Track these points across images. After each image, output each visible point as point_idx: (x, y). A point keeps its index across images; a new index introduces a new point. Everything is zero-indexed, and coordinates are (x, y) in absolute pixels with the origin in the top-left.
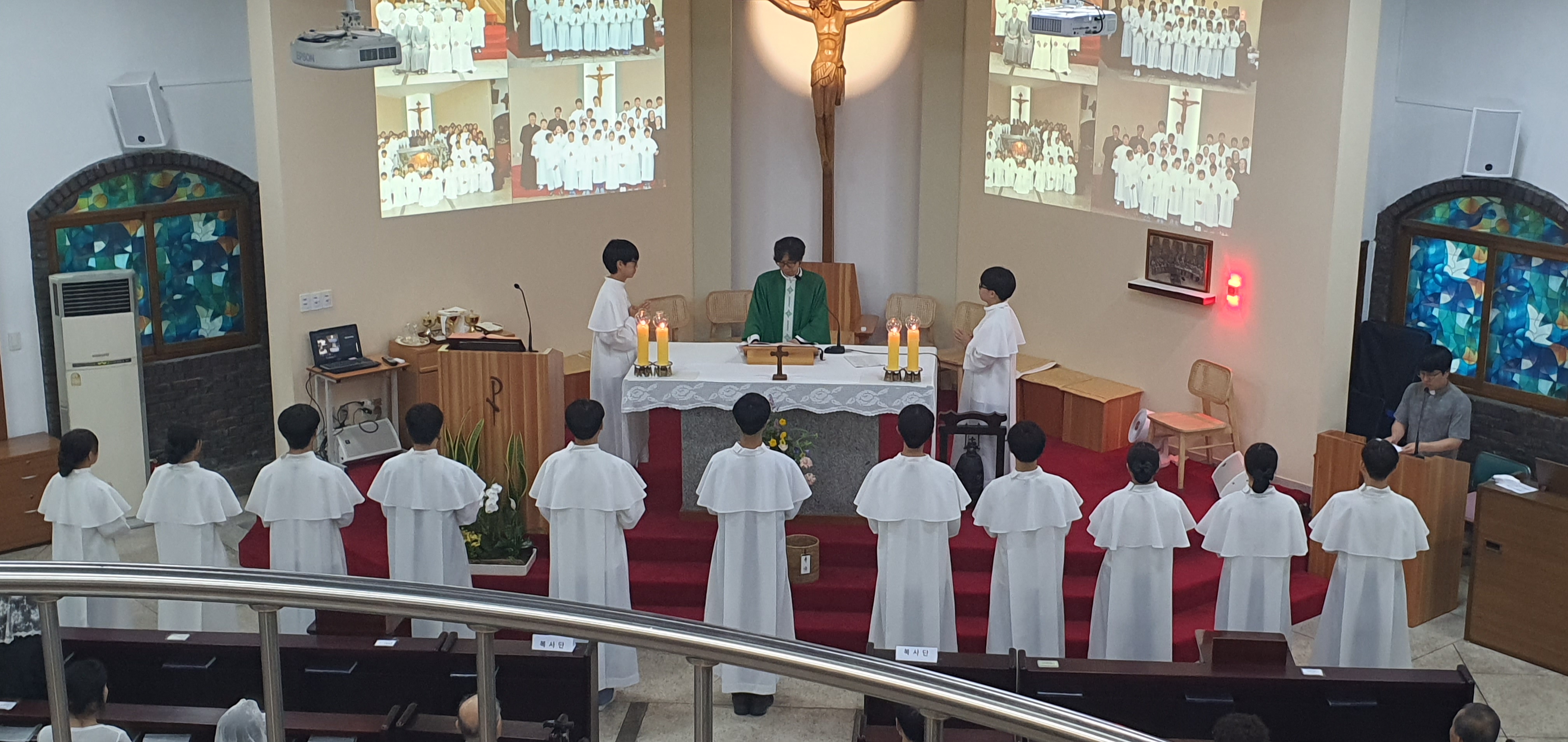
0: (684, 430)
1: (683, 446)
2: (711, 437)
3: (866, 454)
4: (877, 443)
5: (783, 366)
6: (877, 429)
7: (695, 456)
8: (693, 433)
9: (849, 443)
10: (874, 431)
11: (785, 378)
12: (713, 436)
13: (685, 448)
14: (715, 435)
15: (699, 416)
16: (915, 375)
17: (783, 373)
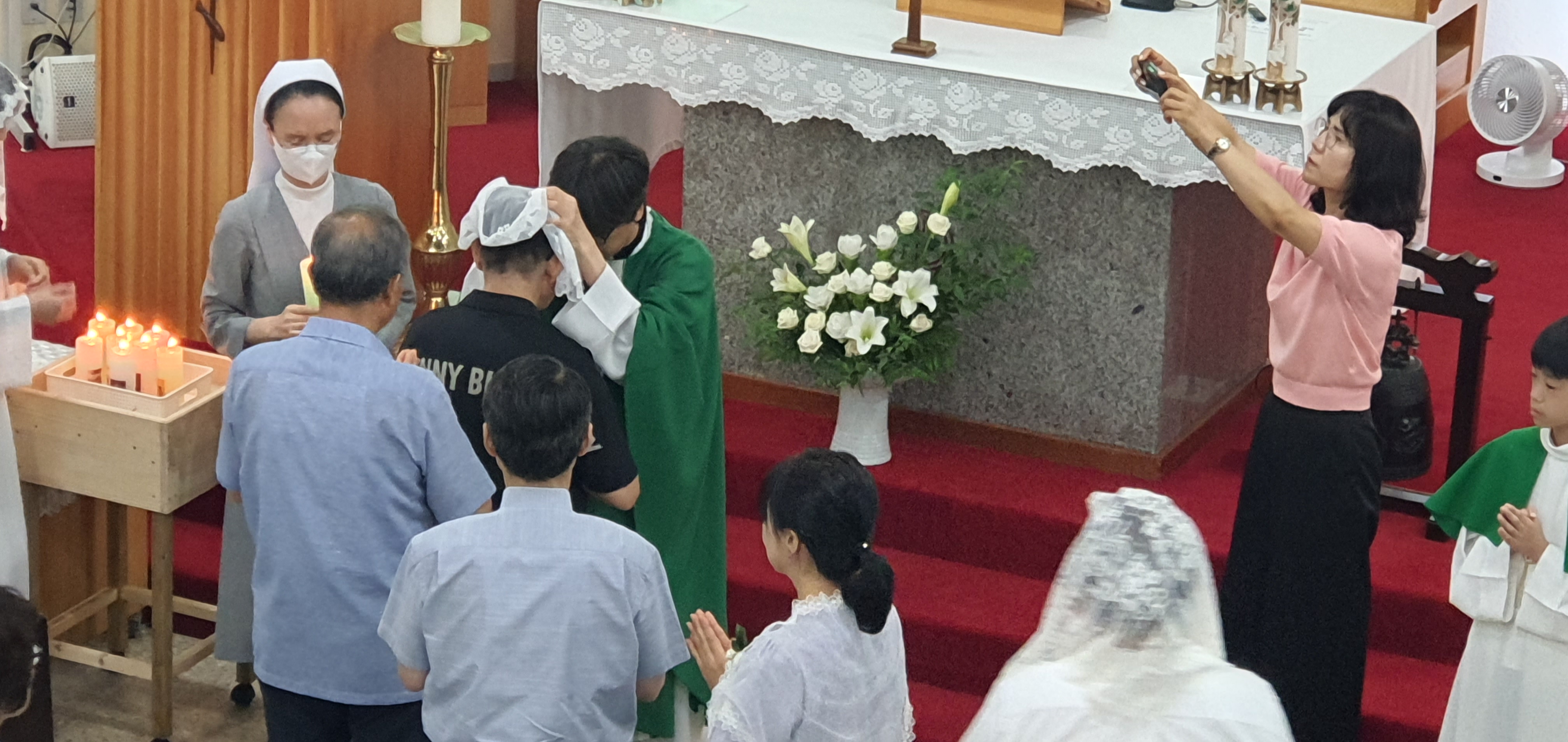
0: (693, 154)
1: (688, 195)
2: (754, 180)
3: (1137, 287)
4: (1165, 257)
5: (924, 18)
6: (1166, 218)
7: (713, 224)
8: (713, 162)
9: (1094, 249)
10: (1159, 226)
11: (928, 51)
12: (759, 180)
13: (692, 200)
14: (764, 177)
15: (728, 121)
16: (1286, 92)
17: (925, 36)
